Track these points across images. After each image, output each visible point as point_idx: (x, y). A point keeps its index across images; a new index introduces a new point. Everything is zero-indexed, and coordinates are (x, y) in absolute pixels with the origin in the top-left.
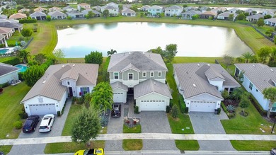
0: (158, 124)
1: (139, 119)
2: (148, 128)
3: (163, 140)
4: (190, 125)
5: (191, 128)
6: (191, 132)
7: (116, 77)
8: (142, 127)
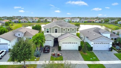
0: (74, 56)
1: (61, 53)
2: (67, 58)
3: (79, 64)
4: (95, 56)
5: (97, 58)
6: (97, 60)
7: (48, 32)
8: (63, 57)
